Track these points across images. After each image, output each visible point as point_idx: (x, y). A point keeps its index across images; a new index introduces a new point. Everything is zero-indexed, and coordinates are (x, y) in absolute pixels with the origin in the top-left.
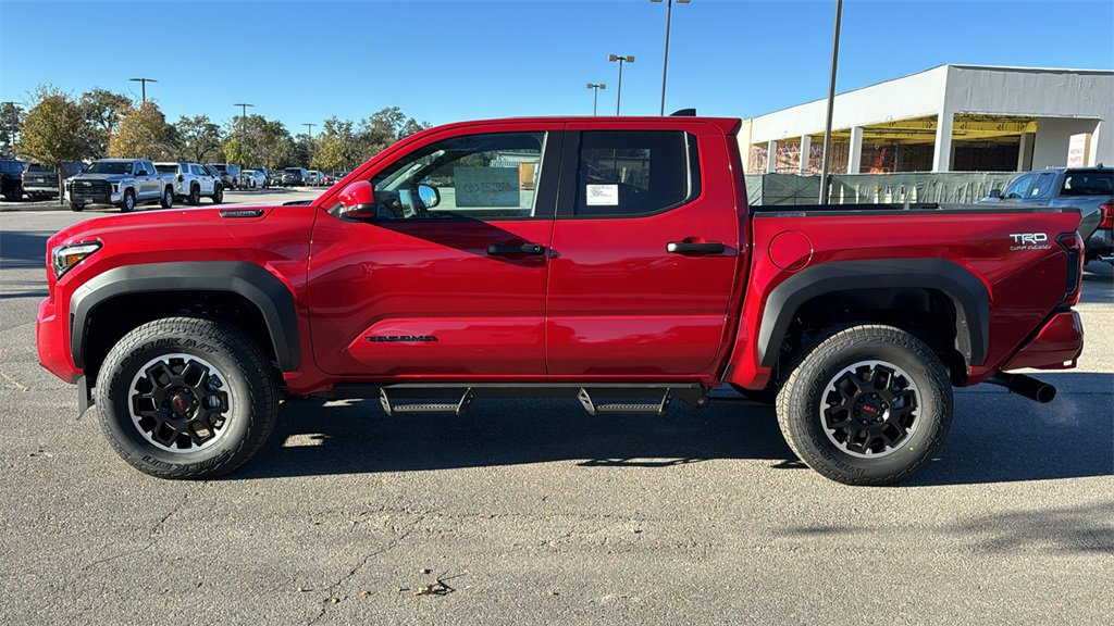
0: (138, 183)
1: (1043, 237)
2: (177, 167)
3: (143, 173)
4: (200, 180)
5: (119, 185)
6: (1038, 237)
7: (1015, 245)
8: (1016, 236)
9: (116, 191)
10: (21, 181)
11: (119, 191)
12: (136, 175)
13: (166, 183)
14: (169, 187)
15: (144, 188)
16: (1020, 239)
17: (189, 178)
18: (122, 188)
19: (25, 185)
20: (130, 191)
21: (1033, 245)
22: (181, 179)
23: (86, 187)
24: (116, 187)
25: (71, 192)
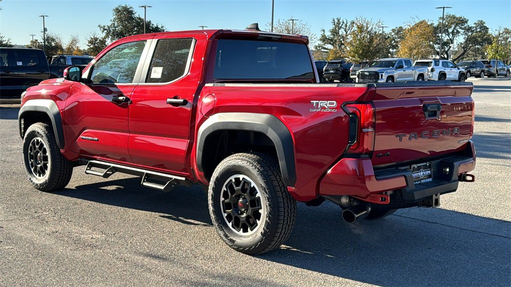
0: (397, 73)
1: (333, 104)
2: (431, 62)
3: (401, 67)
4: (447, 71)
5: (384, 74)
6: (330, 104)
7: (313, 108)
8: (315, 102)
9: (382, 78)
10: (350, 73)
11: (383, 77)
12: (397, 68)
13: (418, 73)
14: (421, 76)
15: (400, 76)
16: (317, 104)
17: (439, 69)
18: (385, 76)
19: (352, 75)
20: (391, 77)
21: (325, 108)
22: (432, 70)
23: (366, 75)
24: (382, 75)
25: (359, 79)
